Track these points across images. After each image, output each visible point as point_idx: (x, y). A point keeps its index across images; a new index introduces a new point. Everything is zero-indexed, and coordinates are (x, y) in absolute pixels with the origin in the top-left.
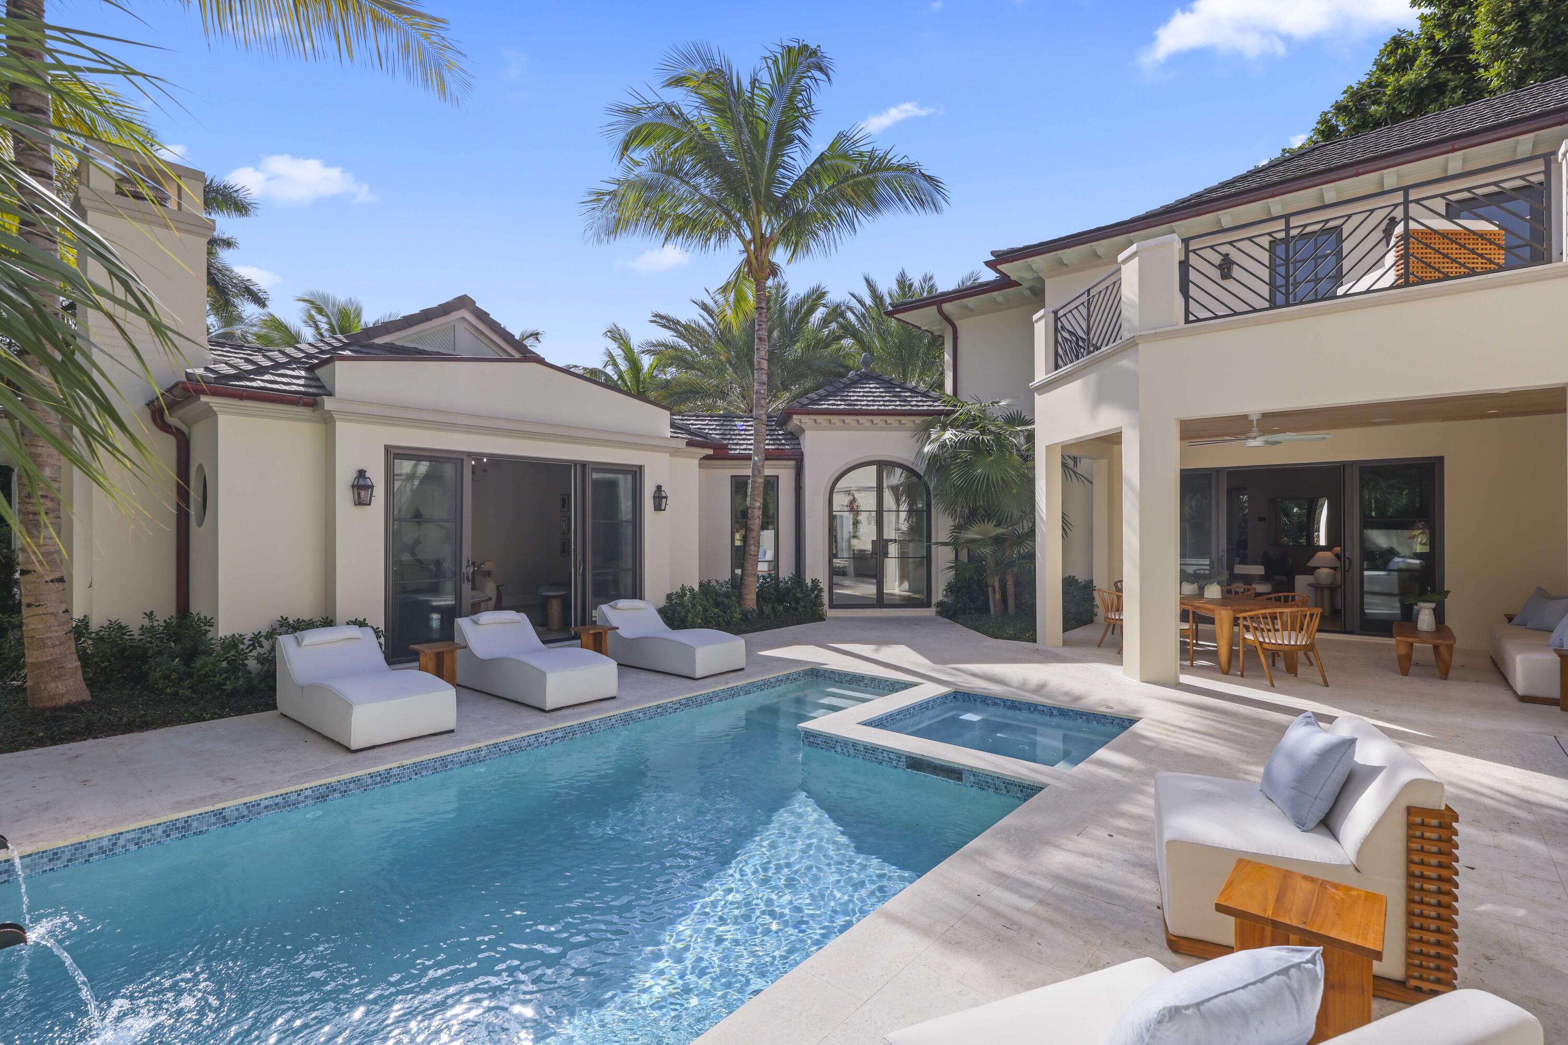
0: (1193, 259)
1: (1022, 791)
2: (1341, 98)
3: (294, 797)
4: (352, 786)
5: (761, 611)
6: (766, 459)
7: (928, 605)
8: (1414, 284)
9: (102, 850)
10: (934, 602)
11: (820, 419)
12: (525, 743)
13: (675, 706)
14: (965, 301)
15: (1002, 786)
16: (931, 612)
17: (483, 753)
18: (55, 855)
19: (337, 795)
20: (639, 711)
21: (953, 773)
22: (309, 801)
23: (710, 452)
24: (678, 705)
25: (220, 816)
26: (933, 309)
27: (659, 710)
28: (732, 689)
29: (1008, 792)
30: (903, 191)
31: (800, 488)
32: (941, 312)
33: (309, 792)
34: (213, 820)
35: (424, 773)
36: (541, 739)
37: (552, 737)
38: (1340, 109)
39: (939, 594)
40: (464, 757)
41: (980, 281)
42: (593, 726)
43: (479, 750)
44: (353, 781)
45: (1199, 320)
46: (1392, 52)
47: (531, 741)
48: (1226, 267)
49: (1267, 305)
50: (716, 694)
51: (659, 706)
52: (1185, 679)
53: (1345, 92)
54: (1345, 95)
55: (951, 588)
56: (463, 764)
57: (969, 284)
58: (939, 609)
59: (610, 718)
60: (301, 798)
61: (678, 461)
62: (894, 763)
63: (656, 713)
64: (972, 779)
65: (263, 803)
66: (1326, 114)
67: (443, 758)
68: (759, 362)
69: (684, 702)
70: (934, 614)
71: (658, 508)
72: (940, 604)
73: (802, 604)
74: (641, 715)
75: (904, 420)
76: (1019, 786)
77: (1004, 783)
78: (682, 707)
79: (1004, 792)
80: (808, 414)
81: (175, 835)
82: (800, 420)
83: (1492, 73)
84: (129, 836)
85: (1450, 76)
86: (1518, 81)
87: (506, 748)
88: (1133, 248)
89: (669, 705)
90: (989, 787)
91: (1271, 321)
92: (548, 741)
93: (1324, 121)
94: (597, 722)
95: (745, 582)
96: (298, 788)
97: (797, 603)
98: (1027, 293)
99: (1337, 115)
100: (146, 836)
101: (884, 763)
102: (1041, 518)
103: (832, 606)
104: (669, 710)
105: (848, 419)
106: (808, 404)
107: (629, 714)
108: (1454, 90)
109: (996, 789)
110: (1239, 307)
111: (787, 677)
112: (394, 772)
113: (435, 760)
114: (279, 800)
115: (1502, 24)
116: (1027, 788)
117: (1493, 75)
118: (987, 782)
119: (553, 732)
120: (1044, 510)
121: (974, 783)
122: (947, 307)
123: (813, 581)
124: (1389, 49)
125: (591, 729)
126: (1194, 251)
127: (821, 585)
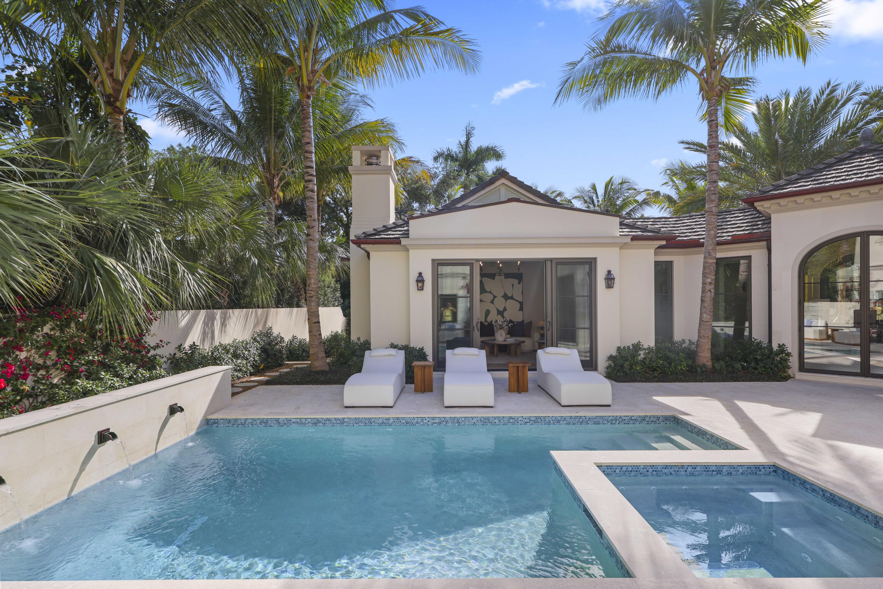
3: (304, 421)
4: (327, 422)
5: (714, 367)
9: (242, 424)
12: (415, 421)
13: (526, 421)
17: (391, 421)
18: (229, 421)
19: (321, 424)
20: (495, 418)
22: (310, 424)
23: (664, 243)
24: (528, 421)
25: (277, 420)
27: (511, 420)
28: (580, 417)
33: (309, 420)
34: (275, 422)
35: (360, 424)
36: (425, 421)
37: (432, 421)
40: (380, 421)
42: (460, 421)
43: (388, 419)
44: (328, 420)
47: (419, 421)
50: (564, 419)
51: (511, 418)
56: (380, 425)
59: (472, 418)
60: (307, 422)
61: (627, 252)
63: (509, 422)
65: (293, 420)
67: (370, 419)
69: (533, 419)
71: (609, 286)
73: (761, 364)
74: (496, 421)
78: (531, 422)
81: (263, 424)
82: (768, 205)
84: (250, 421)
87: (404, 421)
89: (520, 419)
92: (430, 423)
94: (463, 419)
96: (306, 417)
97: (758, 364)
100: (254, 423)
103: (801, 370)
104: (520, 422)
105: (817, 197)
106: (770, 191)
107: (488, 418)
111: (644, 418)
112: (346, 420)
113: (366, 419)
114: (298, 420)
119: (433, 418)
123: (780, 346)
125: (459, 422)
127: (789, 350)
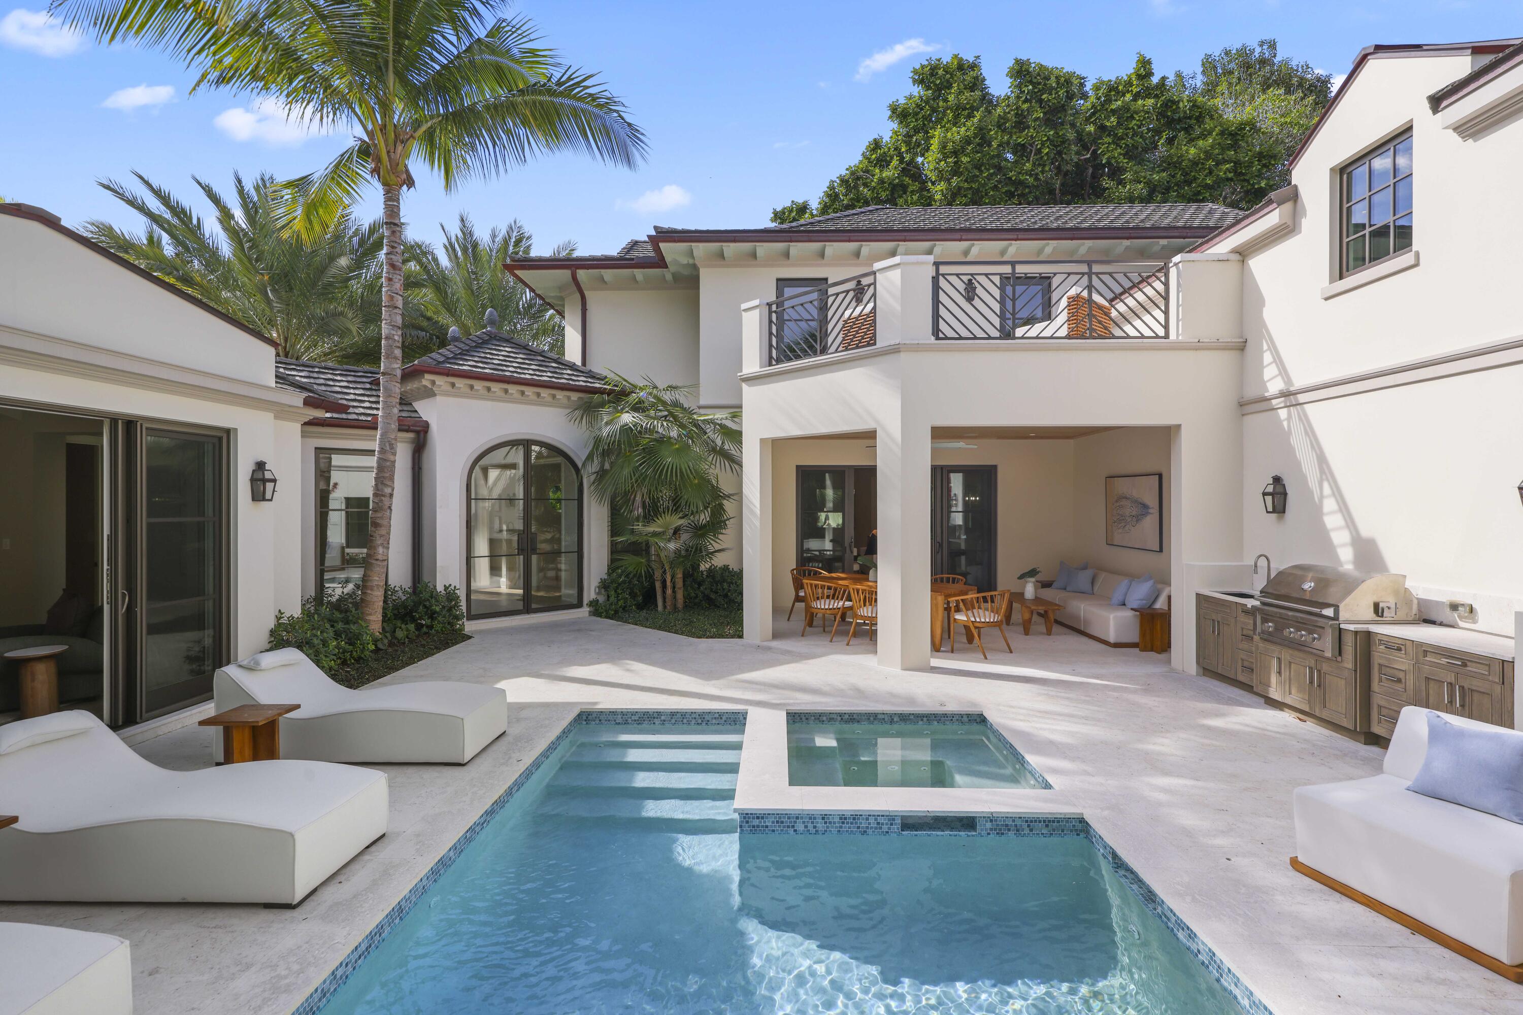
0: (942, 283)
1: (1047, 826)
2: (844, 172)
5: (392, 636)
6: (400, 430)
7: (579, 605)
8: (1095, 338)
10: (586, 601)
11: (460, 383)
14: (603, 271)
15: (1025, 825)
16: (584, 612)
21: (967, 823)
26: (567, 273)
29: (1031, 830)
30: (591, 129)
31: (420, 468)
32: (574, 277)
38: (843, 181)
39: (591, 592)
41: (576, 254)
42: (403, 904)
45: (946, 338)
46: (874, 150)
48: (970, 293)
49: (997, 334)
50: (517, 782)
52: (935, 662)
53: (847, 169)
54: (847, 172)
55: (604, 586)
57: (563, 254)
58: (592, 609)
61: (281, 424)
62: (885, 828)
64: (989, 825)
66: (833, 182)
68: (392, 298)
70: (587, 614)
71: (258, 495)
72: (591, 604)
73: (439, 618)
75: (560, 395)
76: (1044, 821)
77: (1027, 821)
79: (1027, 831)
80: (448, 375)
82: (433, 383)
83: (939, 188)
85: (910, 182)
86: (951, 199)
88: (897, 260)
90: (1009, 830)
91: (997, 349)
92: (349, 969)
93: (831, 188)
95: (368, 598)
97: (433, 619)
98: (669, 277)
99: (841, 186)
101: (870, 831)
102: (752, 512)
103: (471, 617)
105: (496, 387)
106: (443, 362)
108: (912, 192)
109: (1018, 830)
110: (964, 333)
115: (945, 157)
116: (1054, 822)
117: (938, 190)
118: (1007, 825)
120: (757, 504)
121: (991, 829)
122: (581, 274)
123: (446, 588)
124: (872, 146)
126: (943, 275)
127: (458, 593)
